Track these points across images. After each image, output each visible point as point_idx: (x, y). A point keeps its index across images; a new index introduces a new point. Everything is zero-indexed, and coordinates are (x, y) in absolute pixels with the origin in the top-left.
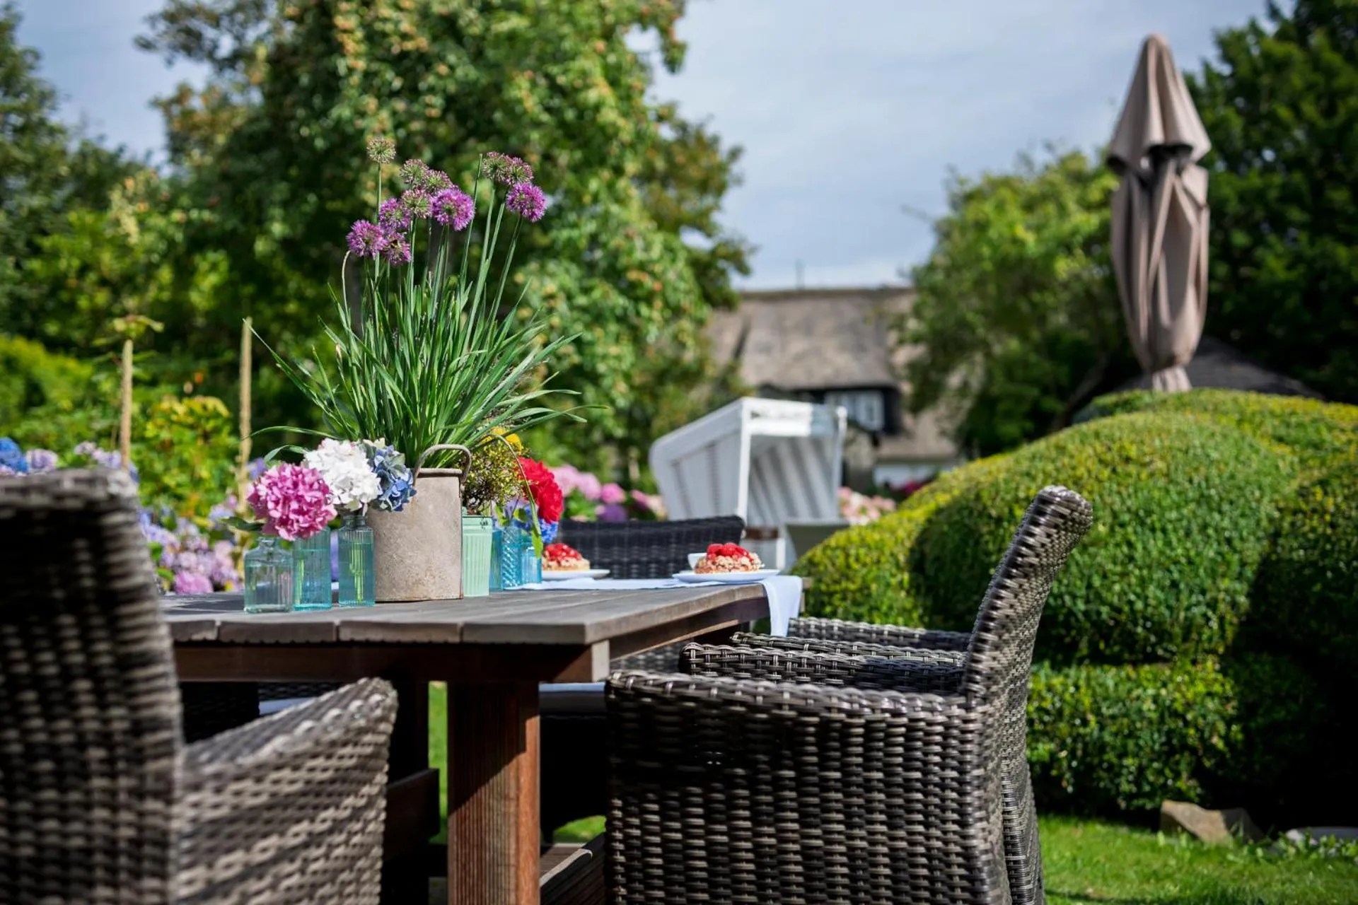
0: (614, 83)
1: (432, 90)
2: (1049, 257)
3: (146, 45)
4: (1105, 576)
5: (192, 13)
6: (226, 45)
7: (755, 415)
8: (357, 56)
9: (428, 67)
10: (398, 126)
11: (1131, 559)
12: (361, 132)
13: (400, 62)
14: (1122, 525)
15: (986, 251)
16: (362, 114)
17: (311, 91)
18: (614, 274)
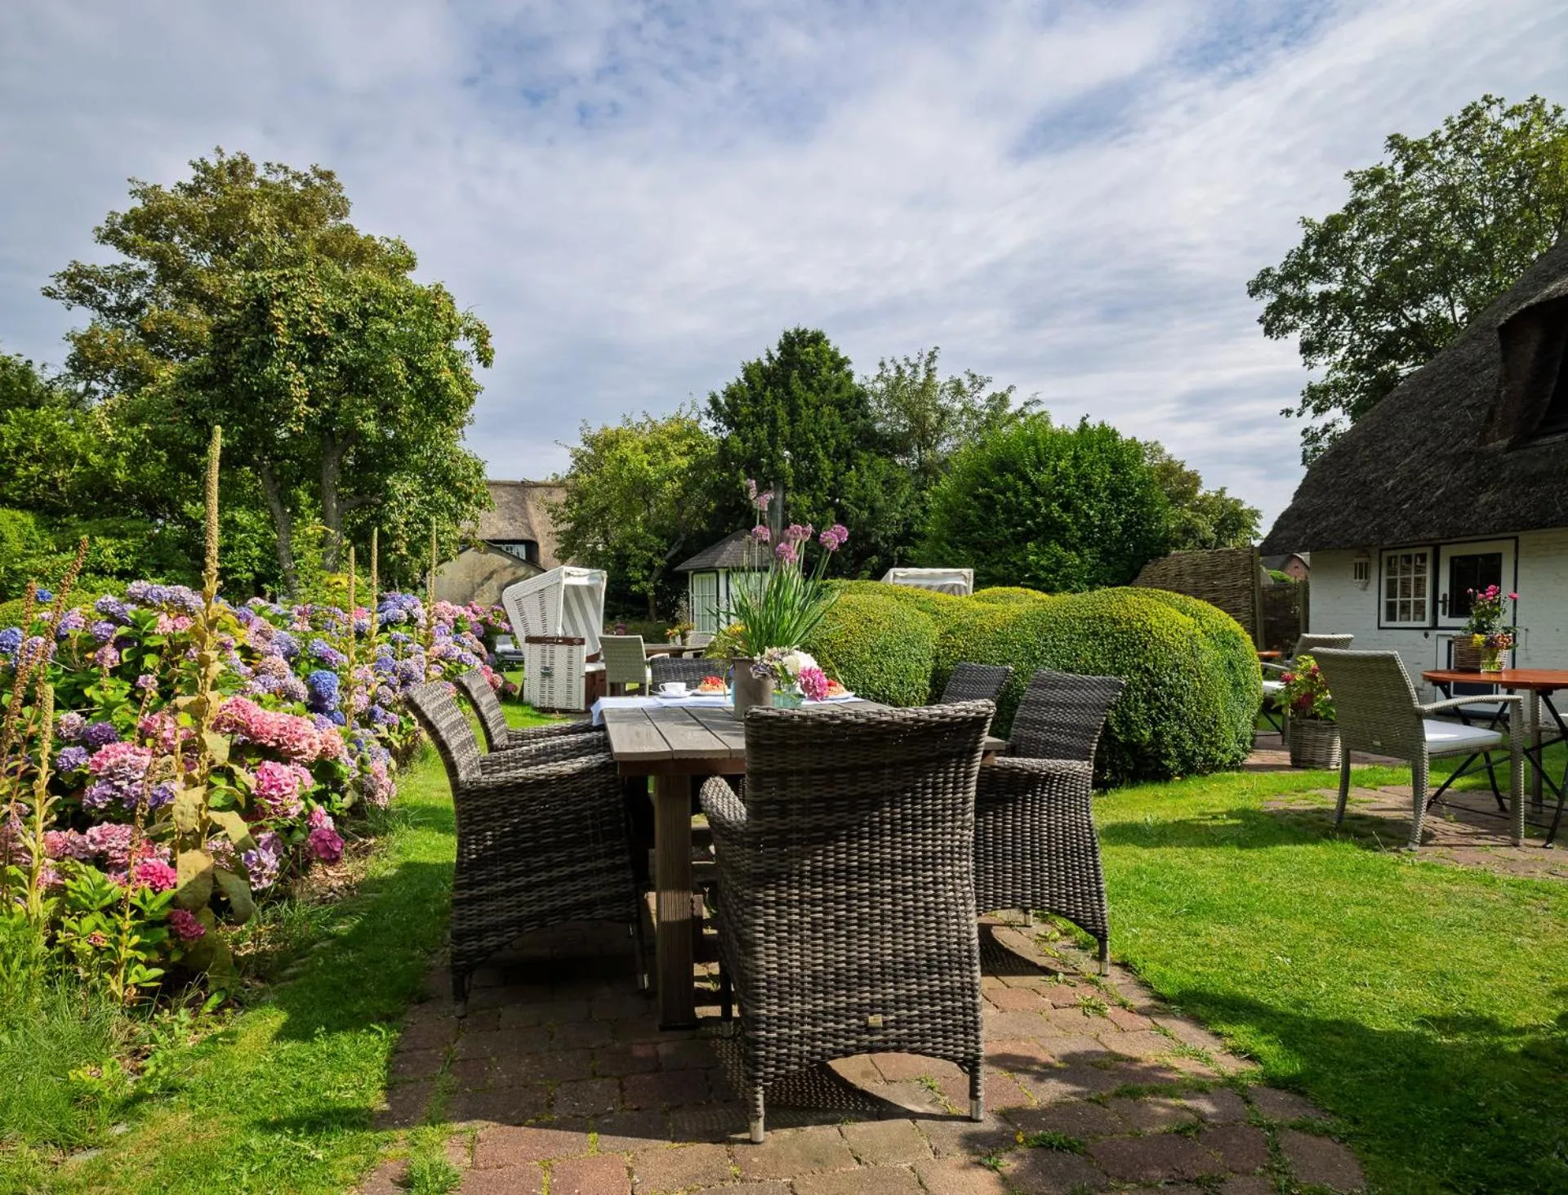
0: (453, 369)
1: (331, 362)
2: (661, 482)
3: (49, 294)
4: (871, 679)
5: (88, 275)
6: (112, 299)
7: (569, 574)
8: (284, 336)
9: (329, 347)
10: (309, 382)
11: (882, 670)
12: (288, 384)
13: (310, 340)
14: (876, 653)
15: (625, 473)
16: (287, 374)
17: (252, 355)
18: (447, 482)
